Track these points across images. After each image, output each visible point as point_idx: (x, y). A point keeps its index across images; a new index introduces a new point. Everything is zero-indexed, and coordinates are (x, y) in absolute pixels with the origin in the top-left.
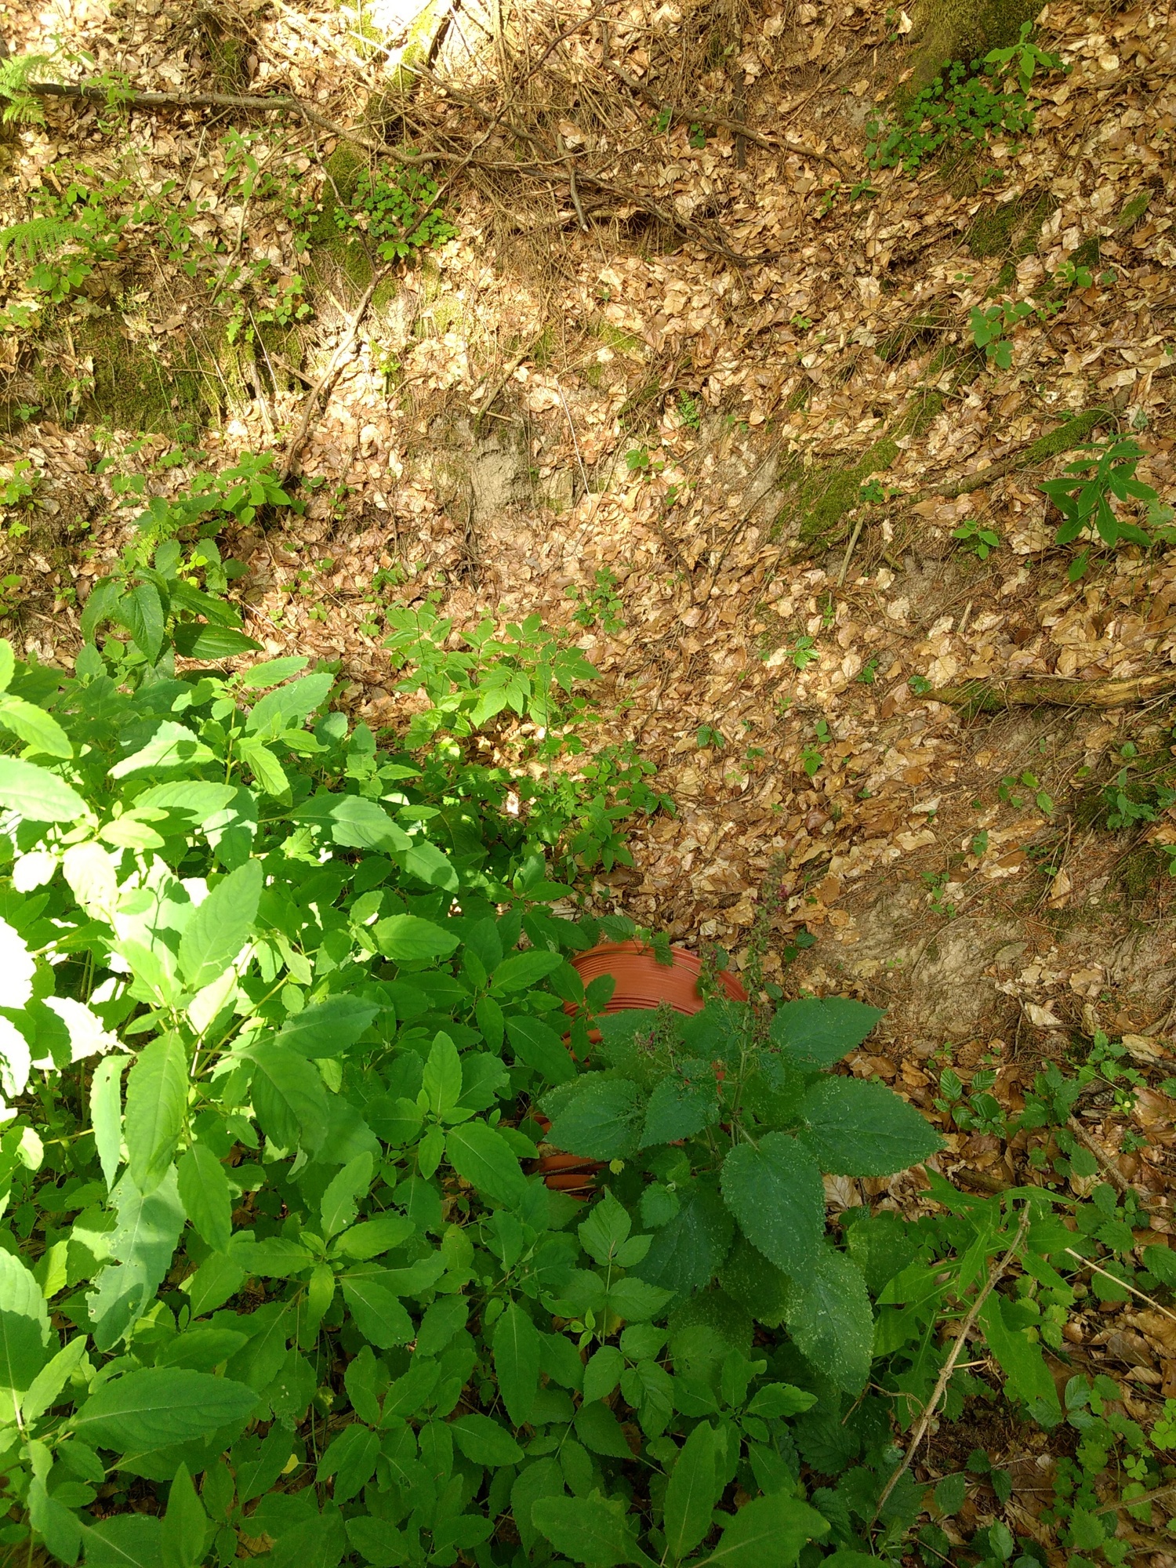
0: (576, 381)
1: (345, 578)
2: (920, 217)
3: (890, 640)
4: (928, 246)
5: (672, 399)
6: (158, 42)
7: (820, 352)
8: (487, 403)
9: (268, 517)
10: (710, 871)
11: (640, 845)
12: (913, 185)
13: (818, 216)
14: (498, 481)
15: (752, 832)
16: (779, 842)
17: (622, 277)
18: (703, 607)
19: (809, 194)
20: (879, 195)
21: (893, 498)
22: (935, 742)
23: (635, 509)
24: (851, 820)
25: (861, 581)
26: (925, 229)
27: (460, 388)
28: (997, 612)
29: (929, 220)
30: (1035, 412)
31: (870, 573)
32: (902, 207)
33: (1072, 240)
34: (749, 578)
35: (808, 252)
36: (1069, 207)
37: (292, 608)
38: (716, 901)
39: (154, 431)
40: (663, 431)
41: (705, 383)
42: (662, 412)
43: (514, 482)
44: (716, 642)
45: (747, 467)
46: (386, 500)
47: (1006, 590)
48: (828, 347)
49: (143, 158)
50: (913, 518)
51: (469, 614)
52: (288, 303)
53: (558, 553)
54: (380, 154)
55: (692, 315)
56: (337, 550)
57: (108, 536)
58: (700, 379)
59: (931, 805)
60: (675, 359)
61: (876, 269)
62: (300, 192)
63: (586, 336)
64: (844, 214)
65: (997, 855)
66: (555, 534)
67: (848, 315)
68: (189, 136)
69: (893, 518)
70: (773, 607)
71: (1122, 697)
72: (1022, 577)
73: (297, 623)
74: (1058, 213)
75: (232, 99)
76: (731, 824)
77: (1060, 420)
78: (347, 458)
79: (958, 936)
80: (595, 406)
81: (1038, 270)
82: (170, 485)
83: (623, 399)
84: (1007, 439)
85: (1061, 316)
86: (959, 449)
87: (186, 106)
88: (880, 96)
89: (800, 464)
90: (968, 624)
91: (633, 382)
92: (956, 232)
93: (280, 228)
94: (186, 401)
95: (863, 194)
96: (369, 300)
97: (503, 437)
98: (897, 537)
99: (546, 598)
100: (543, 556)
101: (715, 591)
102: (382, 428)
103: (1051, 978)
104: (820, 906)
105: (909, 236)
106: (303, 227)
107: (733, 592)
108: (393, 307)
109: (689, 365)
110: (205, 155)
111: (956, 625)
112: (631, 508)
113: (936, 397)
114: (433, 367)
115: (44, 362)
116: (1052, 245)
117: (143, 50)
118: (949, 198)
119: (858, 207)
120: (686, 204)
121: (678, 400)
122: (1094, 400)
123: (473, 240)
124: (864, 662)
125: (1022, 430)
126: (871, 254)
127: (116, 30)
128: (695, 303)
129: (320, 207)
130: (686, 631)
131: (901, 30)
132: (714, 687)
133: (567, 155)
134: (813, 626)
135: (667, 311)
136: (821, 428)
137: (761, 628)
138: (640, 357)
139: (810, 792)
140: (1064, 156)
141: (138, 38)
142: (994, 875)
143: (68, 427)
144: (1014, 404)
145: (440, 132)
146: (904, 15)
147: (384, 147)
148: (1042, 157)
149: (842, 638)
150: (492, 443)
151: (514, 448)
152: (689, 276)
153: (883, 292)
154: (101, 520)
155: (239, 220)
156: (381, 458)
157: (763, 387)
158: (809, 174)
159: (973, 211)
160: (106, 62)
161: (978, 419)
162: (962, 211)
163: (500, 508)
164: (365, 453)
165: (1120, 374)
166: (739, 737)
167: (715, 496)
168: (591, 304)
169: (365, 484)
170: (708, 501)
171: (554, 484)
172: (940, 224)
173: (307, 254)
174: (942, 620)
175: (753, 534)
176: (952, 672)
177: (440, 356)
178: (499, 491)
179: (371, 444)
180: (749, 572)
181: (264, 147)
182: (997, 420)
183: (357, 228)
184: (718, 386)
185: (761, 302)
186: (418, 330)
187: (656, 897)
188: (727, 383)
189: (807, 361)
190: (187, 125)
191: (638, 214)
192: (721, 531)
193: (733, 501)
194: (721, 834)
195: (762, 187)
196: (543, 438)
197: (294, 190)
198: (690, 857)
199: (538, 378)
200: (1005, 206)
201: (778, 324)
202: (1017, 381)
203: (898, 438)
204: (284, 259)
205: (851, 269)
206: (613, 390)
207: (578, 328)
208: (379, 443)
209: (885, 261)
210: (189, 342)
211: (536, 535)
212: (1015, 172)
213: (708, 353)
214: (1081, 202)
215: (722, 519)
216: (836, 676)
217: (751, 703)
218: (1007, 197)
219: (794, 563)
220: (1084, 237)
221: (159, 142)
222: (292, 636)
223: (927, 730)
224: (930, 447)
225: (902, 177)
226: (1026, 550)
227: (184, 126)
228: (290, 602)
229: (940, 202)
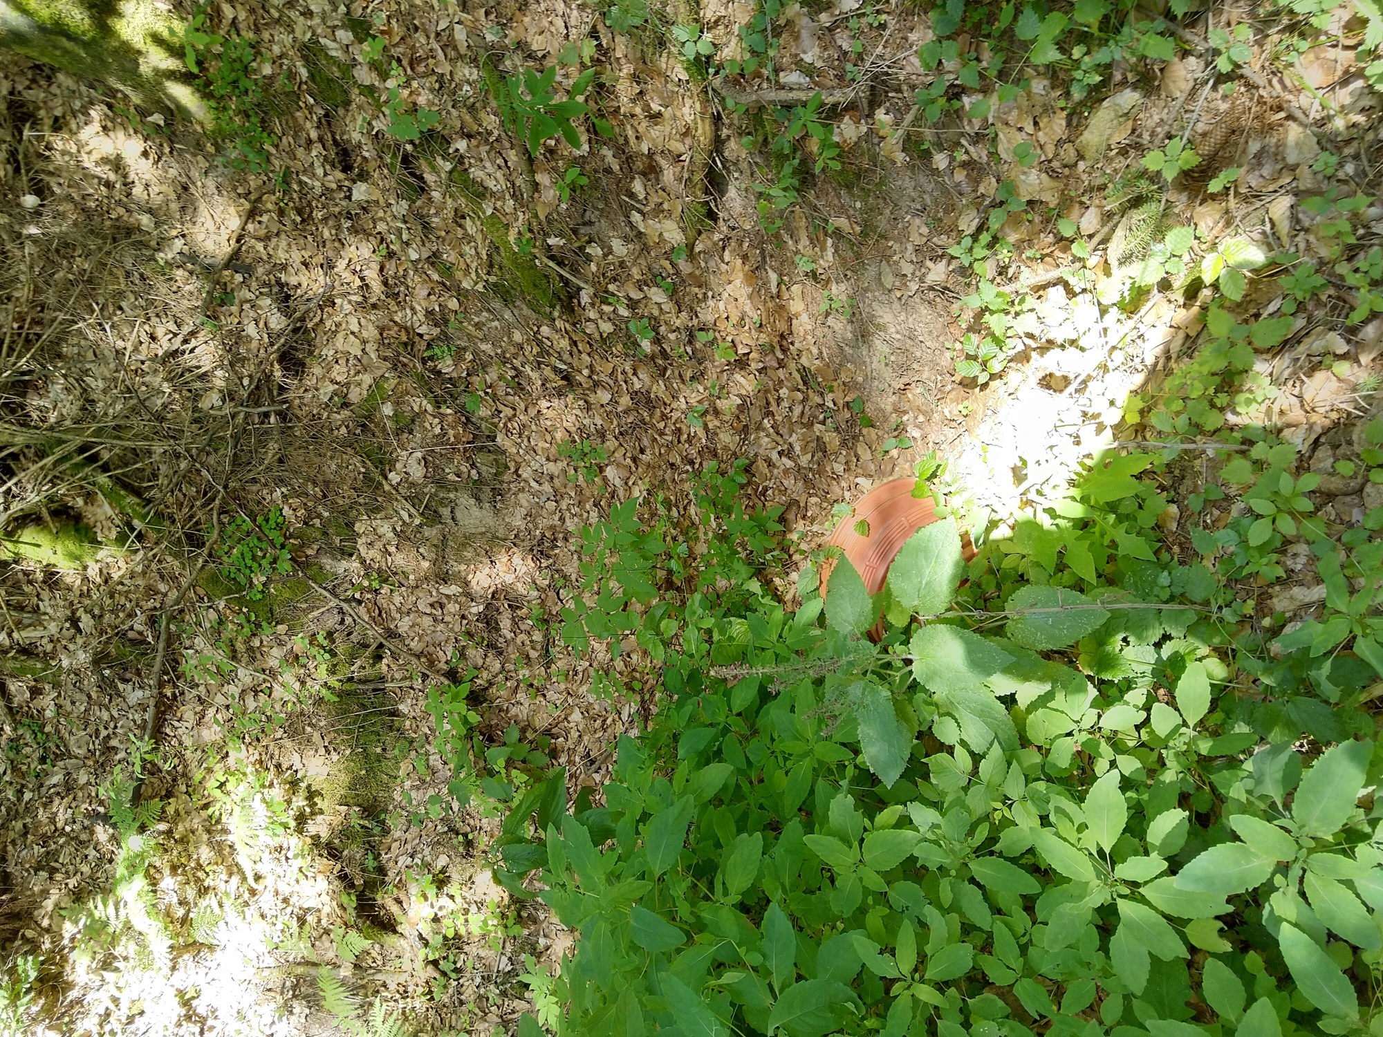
0: (406, 435)
1: (533, 648)
2: (310, 142)
3: (642, 261)
4: (334, 140)
5: (430, 363)
6: (110, 701)
7: (407, 244)
8: (412, 510)
9: (476, 699)
10: (797, 448)
11: (770, 492)
12: (284, 139)
13: (298, 219)
14: (475, 511)
15: (773, 408)
16: (784, 392)
17: (328, 383)
18: (597, 384)
19: (281, 222)
20: (288, 168)
21: (530, 231)
22: (727, 252)
23: (514, 409)
24: (776, 340)
25: (593, 267)
26: (321, 139)
27: (398, 529)
28: (633, 178)
29: (314, 135)
30: (477, 105)
31: (589, 258)
32: (300, 152)
33: (345, 36)
34: (580, 345)
35: (326, 234)
36: (319, 31)
37: (550, 695)
38: (820, 454)
39: (398, 769)
40: (455, 375)
41: (421, 336)
42: (439, 372)
43: (478, 499)
44: (626, 382)
45: (493, 320)
46: (478, 604)
47: (616, 168)
48: (405, 237)
49: (195, 732)
50: (549, 221)
51: (575, 557)
52: (314, 651)
53: (539, 477)
54: (210, 555)
55: (365, 334)
56: (510, 649)
57: (472, 822)
58: (417, 339)
59: (773, 277)
60: (399, 354)
61: (347, 183)
62: (232, 622)
63: (372, 421)
64: (300, 199)
65: (817, 249)
66: (525, 475)
67: (381, 214)
68: (182, 693)
69: (547, 235)
70: (605, 335)
71: (707, 127)
72: (607, 153)
73: (560, 693)
74: (322, 41)
75: (158, 659)
76: (766, 421)
77: (487, 92)
78: (441, 627)
79: (870, 305)
80: (427, 425)
81: (366, 68)
82: (441, 767)
83: (425, 402)
84: (496, 133)
85: (405, 63)
86: (500, 167)
87: (160, 693)
88: (211, 149)
89: (495, 285)
90: (639, 201)
91: (412, 391)
92: (326, 115)
93: (257, 643)
94: (379, 741)
95: (286, 181)
96: (321, 586)
97: (442, 503)
98: (561, 235)
99: (573, 494)
100: (540, 488)
101: (586, 372)
102: (421, 595)
103: (910, 253)
104: (835, 384)
105: (324, 153)
106: (259, 626)
107: (589, 359)
108: (328, 567)
109: (405, 344)
110: (198, 685)
111: (640, 211)
112: (512, 412)
113: (455, 174)
114: (379, 545)
115: (336, 841)
116: (347, 51)
117: (115, 714)
118: (298, 114)
119: (295, 187)
120: (277, 322)
121: (431, 358)
122: (474, 61)
123: (284, 496)
124: (658, 286)
125: (490, 121)
126: (334, 186)
127: (97, 730)
128: (356, 328)
129: (245, 610)
130: (614, 402)
131: (162, 123)
132: (660, 395)
133: (228, 409)
134: (623, 312)
135: (359, 353)
136: (468, 261)
137: (620, 347)
138: (393, 382)
139: (751, 356)
140: (278, 21)
141: (105, 716)
142: (831, 259)
143: (386, 832)
144: (468, 118)
145: (198, 503)
146: (149, 119)
147: (206, 551)
148: (276, 38)
149: (636, 295)
150: (445, 512)
151: (452, 496)
152: (334, 328)
153: (366, 181)
154: (459, 825)
155: (248, 672)
156: (444, 600)
157: (429, 294)
158: (265, 218)
159: (312, 101)
160: (121, 742)
161: (477, 146)
162: (310, 109)
163: (497, 511)
164: (438, 612)
165: (457, 37)
166: (701, 389)
167: (512, 350)
168: (346, 413)
169: (463, 617)
170: (515, 356)
171: (484, 468)
172: (318, 127)
173: (279, 627)
174: (632, 219)
175: (545, 330)
176: (675, 226)
177: (372, 538)
178: (484, 512)
179: (432, 605)
180: (575, 343)
181: (196, 641)
182: (479, 133)
183: (264, 585)
184: (424, 327)
185: (362, 279)
186: (350, 551)
187: (810, 495)
188: (423, 319)
189: (414, 256)
190: (174, 695)
191: (280, 361)
192: (540, 354)
193: (518, 337)
194: (771, 430)
195: (270, 256)
196: (447, 470)
197: (230, 626)
198: (784, 459)
199: (399, 466)
200: (312, 76)
201: (381, 270)
202: (452, 110)
203: (484, 213)
204: (281, 644)
205: (344, 203)
206: (416, 409)
207: (364, 426)
208: (432, 600)
209: (341, 176)
210: (335, 731)
211: (522, 490)
212: (285, 61)
213: (396, 328)
214: (317, 20)
215: (531, 351)
216: (665, 307)
217: (677, 372)
218: (304, 73)
219: (573, 311)
220: (343, 27)
221: (185, 717)
222: (570, 700)
223: (717, 258)
224: (495, 189)
225: (277, 146)
226: (586, 147)
227: (175, 697)
228: (544, 696)
229: (301, 121)
